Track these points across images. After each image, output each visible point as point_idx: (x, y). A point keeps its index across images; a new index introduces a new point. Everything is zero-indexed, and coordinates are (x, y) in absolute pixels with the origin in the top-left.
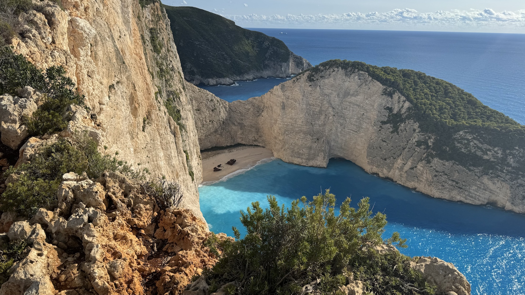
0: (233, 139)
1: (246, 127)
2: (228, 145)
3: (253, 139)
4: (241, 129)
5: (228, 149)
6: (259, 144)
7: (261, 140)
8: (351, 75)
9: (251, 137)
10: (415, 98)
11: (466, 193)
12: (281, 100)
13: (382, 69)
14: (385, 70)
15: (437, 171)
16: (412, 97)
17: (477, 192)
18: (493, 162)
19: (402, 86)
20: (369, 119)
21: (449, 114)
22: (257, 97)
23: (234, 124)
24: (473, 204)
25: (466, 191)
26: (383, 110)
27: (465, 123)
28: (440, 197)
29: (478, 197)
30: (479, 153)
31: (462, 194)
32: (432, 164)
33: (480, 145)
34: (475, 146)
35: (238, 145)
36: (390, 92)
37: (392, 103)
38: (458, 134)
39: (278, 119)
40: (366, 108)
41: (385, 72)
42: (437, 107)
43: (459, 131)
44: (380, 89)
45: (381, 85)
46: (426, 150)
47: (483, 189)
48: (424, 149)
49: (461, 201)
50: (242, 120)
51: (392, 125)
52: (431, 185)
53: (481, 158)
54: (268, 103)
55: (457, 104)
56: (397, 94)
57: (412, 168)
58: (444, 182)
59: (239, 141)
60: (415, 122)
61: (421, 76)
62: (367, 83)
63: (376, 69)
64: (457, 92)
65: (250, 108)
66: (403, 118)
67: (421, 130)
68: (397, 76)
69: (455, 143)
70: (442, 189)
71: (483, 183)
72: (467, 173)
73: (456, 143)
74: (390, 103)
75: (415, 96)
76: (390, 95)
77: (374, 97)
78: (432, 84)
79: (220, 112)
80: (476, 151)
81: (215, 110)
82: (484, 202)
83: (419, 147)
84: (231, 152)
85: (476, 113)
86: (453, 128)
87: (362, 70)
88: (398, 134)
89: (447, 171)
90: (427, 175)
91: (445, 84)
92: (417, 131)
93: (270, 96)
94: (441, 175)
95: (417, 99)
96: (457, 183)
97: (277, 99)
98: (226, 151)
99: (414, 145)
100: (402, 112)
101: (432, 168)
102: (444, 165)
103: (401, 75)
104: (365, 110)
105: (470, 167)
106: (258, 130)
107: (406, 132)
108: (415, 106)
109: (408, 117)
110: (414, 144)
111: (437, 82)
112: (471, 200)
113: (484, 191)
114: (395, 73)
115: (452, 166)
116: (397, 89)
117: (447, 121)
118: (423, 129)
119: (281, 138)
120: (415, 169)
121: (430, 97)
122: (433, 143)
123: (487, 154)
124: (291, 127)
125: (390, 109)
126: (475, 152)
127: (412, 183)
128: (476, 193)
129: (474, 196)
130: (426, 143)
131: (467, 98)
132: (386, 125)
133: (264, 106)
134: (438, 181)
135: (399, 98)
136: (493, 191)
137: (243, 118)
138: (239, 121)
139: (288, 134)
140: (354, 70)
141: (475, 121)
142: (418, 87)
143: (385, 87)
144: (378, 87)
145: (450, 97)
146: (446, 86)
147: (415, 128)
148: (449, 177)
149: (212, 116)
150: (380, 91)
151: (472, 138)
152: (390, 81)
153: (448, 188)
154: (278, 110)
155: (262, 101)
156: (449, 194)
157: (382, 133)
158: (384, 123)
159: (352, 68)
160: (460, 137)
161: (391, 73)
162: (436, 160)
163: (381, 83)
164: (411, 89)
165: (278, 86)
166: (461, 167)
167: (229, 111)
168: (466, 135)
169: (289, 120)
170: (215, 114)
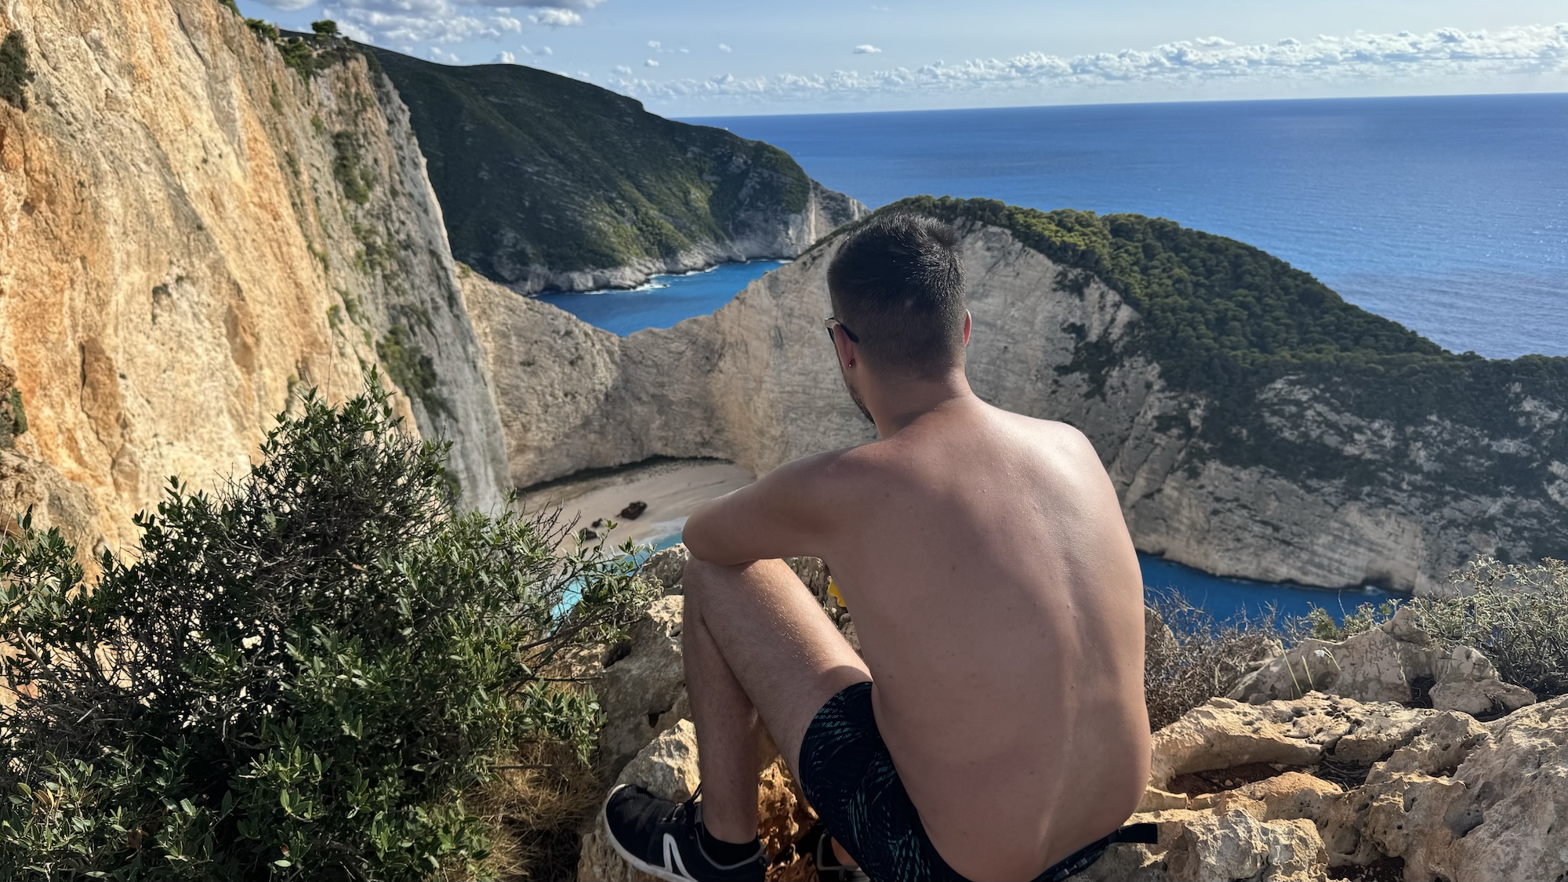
0: (638, 443)
1: (674, 407)
2: (626, 461)
3: (699, 439)
4: (661, 412)
5: (623, 475)
6: (715, 455)
7: (721, 443)
8: (963, 237)
9: (691, 434)
10: (1146, 295)
11: (1305, 556)
12: (772, 322)
13: (1051, 218)
14: (1061, 221)
15: (1218, 500)
16: (1138, 291)
17: (1334, 551)
18: (1370, 462)
19: (1107, 263)
20: (1022, 362)
21: (1245, 336)
22: (701, 318)
23: (639, 399)
24: (1326, 585)
25: (1301, 549)
26: (1060, 334)
27: (1288, 357)
28: (1233, 572)
29: (1336, 564)
30: (1332, 440)
31: (1291, 561)
32: (1203, 480)
33: (1333, 417)
34: (1320, 419)
35: (654, 460)
36: (1075, 281)
37: (1084, 313)
38: (1270, 389)
39: (766, 378)
40: (1013, 331)
41: (1060, 224)
42: (1211, 316)
43: (1273, 381)
44: (1048, 275)
45: (1049, 263)
46: (1183, 441)
47: (1350, 542)
48: (1180, 437)
49: (1290, 581)
50: (662, 385)
51: (1086, 376)
52: (1204, 539)
53: (1337, 454)
54: (734, 332)
55: (1268, 305)
56: (1095, 286)
57: (1149, 496)
58: (1239, 527)
59: (658, 448)
60: (1150, 363)
61: (1165, 233)
62: (1011, 259)
63: (1034, 217)
64: (1270, 271)
65: (683, 348)
66: (1115, 355)
67: (1169, 385)
68: (1094, 234)
69: (1263, 417)
70: (1236, 550)
71: (1348, 525)
72: (1302, 499)
73: (1267, 415)
74: (1079, 313)
75: (1147, 288)
76: (1077, 289)
77: (1033, 299)
78: (1195, 251)
79: (594, 365)
80: (1322, 433)
81: (580, 362)
82: (1355, 578)
83: (1165, 434)
84: (632, 481)
85: (1324, 326)
86: (1256, 373)
87: (994, 224)
88: (1104, 400)
89: (1246, 498)
90: (1191, 512)
91: (1233, 250)
92: (1156, 387)
93: (740, 311)
94: (1230, 510)
95: (1151, 296)
96: (1276, 529)
97: (758, 318)
98: (619, 479)
99: (1150, 428)
100: (1114, 337)
101: (1204, 491)
102: (1237, 479)
103: (1106, 232)
104: (1012, 336)
105: (1309, 482)
106: (710, 413)
107: (1127, 391)
108: (1148, 317)
109: (1130, 351)
110: (1150, 424)
111: (1212, 245)
112: (1318, 575)
113: (1352, 547)
114: (1089, 225)
115: (1258, 482)
116: (1096, 272)
117: (1239, 353)
118: (1174, 380)
119: (776, 431)
120: (1157, 497)
121: (1190, 290)
122: (1204, 420)
123: (1353, 441)
124: (804, 398)
125: (1079, 331)
126: (1320, 437)
127: (1153, 538)
128: (1330, 554)
129: (1326, 562)
130: (1182, 420)
131: (1297, 286)
132: (1070, 376)
133: (724, 340)
134: (1224, 526)
135: (1102, 296)
136: (1377, 544)
137: (665, 379)
138: (652, 390)
139: (795, 420)
140: (972, 225)
141: (1319, 351)
142: (1155, 263)
143: (1060, 268)
144: (1042, 268)
145: (1250, 287)
146: (1238, 256)
147: (1151, 378)
148: (1253, 513)
149: (570, 379)
150: (1048, 281)
151: (1309, 399)
152: (1074, 251)
153: (1251, 545)
154: (761, 349)
155: (716, 329)
156: (1255, 562)
157: (1060, 399)
158: (1063, 370)
159: (967, 219)
160: (1276, 396)
161: (1077, 227)
162: (1213, 466)
163: (1049, 256)
164: (1135, 268)
165: (760, 283)
166: (1284, 482)
167: (622, 361)
168: (1292, 391)
169: (798, 378)
170: (580, 372)
